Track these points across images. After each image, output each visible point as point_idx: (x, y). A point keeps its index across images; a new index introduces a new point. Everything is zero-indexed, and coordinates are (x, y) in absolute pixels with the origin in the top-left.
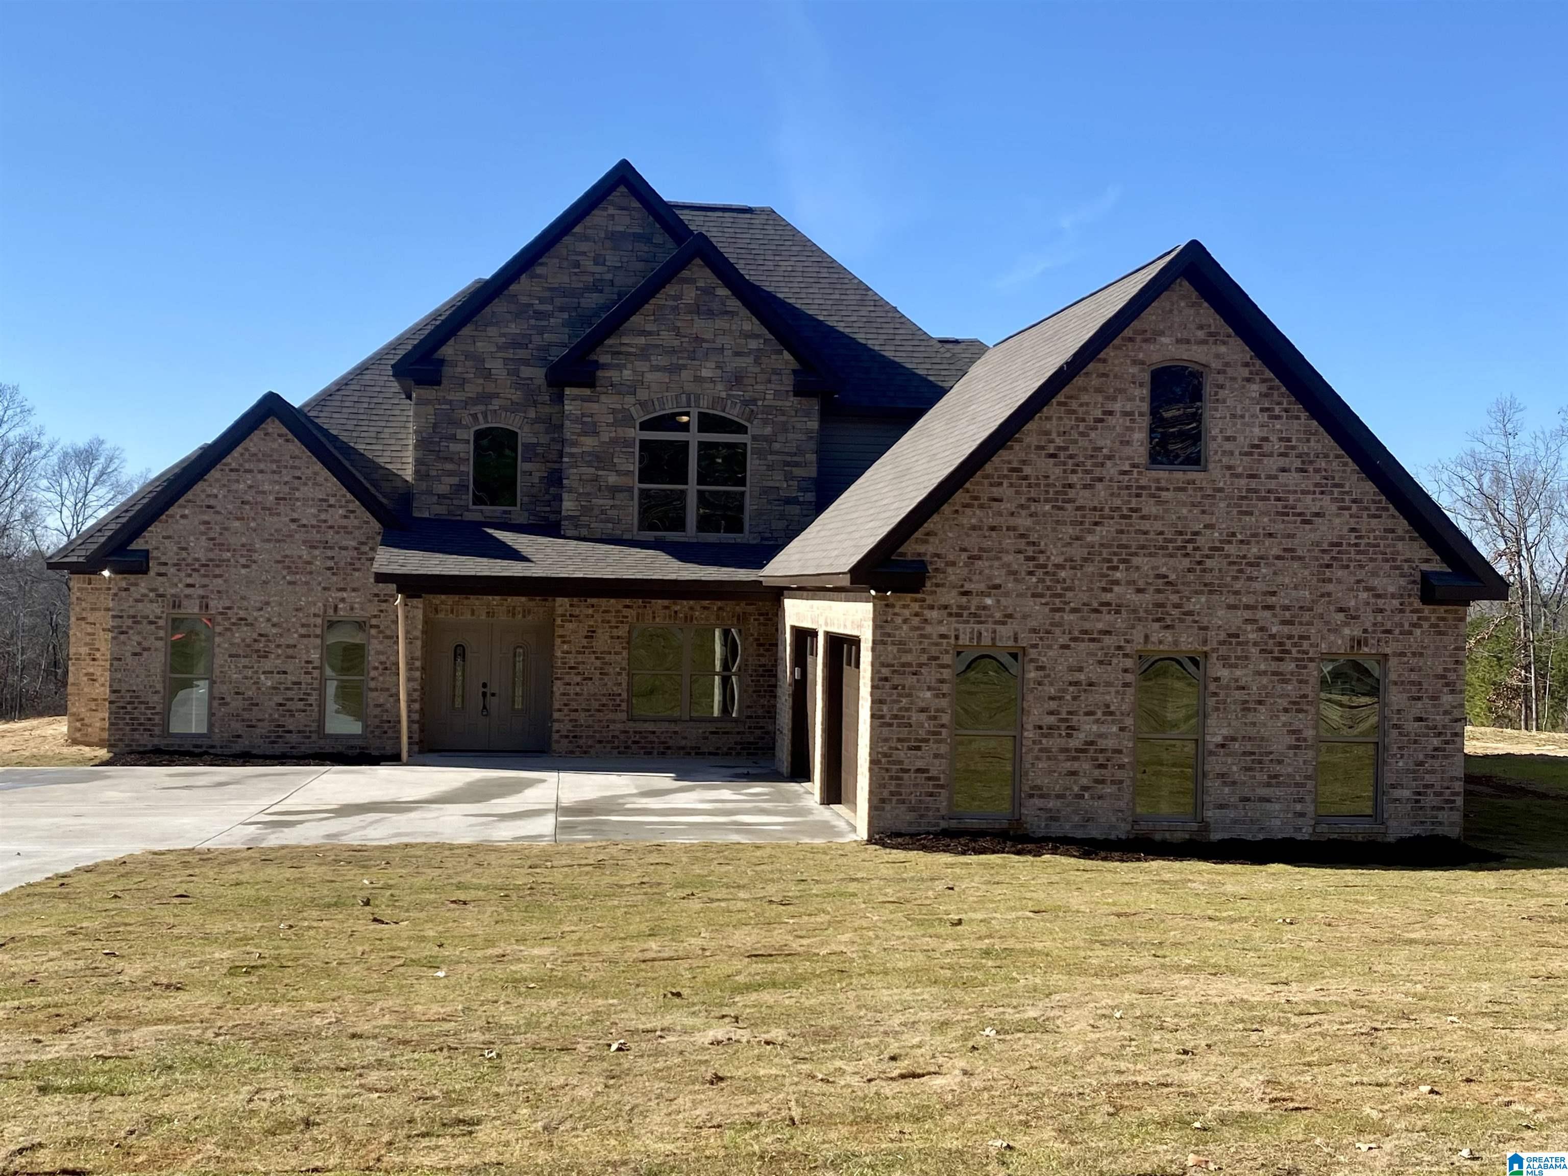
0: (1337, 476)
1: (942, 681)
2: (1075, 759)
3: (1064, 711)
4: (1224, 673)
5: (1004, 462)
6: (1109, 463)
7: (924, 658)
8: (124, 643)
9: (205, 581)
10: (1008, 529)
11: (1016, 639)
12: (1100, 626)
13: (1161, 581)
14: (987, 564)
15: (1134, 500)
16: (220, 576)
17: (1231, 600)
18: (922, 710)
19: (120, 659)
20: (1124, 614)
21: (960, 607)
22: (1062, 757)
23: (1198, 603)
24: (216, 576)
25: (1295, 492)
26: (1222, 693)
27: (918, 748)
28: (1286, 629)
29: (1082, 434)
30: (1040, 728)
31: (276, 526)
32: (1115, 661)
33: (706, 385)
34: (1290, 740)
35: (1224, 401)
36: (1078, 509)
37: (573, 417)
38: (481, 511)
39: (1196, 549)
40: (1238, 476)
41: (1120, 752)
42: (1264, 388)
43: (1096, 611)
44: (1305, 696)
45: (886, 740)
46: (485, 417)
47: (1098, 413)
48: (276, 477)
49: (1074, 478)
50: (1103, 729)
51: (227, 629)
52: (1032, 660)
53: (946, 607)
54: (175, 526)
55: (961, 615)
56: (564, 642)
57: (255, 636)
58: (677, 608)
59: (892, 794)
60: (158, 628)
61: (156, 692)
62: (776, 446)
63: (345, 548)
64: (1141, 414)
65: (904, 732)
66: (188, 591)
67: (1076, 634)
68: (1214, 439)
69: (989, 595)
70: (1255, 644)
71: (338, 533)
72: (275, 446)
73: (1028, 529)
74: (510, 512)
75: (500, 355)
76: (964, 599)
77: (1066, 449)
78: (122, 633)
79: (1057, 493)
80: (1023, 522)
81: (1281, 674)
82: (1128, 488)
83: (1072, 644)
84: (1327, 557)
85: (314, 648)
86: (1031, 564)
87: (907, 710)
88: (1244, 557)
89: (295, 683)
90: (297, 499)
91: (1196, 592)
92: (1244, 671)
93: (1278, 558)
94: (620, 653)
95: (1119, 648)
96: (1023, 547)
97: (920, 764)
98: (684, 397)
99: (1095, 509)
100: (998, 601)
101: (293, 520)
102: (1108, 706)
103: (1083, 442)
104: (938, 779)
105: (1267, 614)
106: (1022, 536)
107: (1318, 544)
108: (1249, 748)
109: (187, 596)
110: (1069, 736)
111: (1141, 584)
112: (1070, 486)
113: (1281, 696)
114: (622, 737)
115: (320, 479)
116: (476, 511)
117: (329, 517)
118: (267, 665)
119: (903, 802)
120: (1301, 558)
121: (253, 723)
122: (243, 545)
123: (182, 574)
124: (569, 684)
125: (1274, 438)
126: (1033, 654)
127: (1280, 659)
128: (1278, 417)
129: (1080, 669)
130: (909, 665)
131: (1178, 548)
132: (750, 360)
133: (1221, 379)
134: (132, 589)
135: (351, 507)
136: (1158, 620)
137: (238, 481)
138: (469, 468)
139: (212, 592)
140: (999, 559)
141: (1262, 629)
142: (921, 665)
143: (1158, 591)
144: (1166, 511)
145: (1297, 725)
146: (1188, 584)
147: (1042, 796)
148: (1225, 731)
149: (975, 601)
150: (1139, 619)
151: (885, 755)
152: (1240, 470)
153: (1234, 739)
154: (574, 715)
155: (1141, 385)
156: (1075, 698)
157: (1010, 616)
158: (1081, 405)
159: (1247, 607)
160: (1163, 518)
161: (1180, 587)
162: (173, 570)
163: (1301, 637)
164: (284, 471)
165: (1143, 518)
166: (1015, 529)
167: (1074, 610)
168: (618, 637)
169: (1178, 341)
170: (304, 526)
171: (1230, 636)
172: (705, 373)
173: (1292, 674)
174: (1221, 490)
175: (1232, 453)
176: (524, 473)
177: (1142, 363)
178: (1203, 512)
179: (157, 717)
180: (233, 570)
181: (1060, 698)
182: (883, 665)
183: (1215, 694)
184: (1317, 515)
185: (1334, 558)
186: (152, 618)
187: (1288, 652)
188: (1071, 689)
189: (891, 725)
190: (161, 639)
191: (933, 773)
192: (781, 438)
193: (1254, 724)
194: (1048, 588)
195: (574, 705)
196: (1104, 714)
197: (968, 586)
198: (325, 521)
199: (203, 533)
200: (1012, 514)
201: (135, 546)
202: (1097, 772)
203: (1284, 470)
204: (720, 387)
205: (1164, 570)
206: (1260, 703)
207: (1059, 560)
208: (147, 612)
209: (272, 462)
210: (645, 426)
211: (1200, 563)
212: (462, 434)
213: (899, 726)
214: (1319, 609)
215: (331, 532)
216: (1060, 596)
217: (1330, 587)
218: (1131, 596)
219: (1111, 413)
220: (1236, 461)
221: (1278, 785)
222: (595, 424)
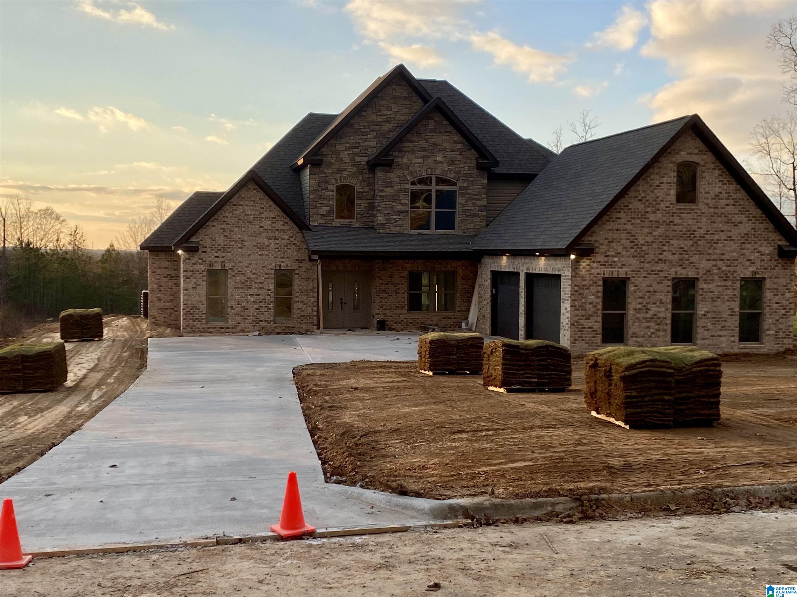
0: (747, 207)
1: (598, 292)
2: (649, 322)
3: (644, 302)
4: (705, 286)
5: (622, 203)
6: (662, 203)
7: (591, 283)
8: (189, 283)
9: (224, 255)
10: (623, 230)
11: (626, 274)
12: (658, 268)
13: (681, 250)
14: (615, 244)
15: (671, 218)
16: (230, 252)
17: (708, 257)
18: (591, 303)
19: (187, 290)
20: (667, 264)
21: (605, 262)
22: (644, 321)
23: (695, 258)
24: (228, 252)
25: (732, 214)
26: (704, 294)
27: (589, 319)
28: (728, 268)
29: (652, 192)
30: (636, 309)
31: (254, 230)
32: (664, 282)
33: (439, 165)
34: (729, 312)
35: (705, 178)
36: (650, 221)
37: (382, 180)
38: (340, 222)
39: (695, 237)
40: (711, 207)
41: (665, 318)
42: (720, 172)
43: (657, 262)
44: (735, 295)
45: (577, 316)
46: (340, 179)
47: (658, 183)
48: (253, 208)
49: (648, 210)
50: (659, 309)
51: (233, 276)
52: (632, 283)
53: (599, 262)
54: (210, 230)
55: (605, 265)
56: (380, 279)
57: (245, 278)
58: (428, 264)
59: (579, 337)
60: (203, 276)
61: (203, 304)
62: (469, 191)
63: (284, 239)
64: (674, 183)
65: (583, 313)
66: (216, 259)
67: (649, 272)
68: (701, 193)
69: (616, 257)
70: (717, 274)
71: (280, 232)
72: (252, 194)
73: (631, 230)
74: (352, 222)
75: (346, 152)
76: (606, 259)
77: (645, 197)
78: (188, 278)
79: (642, 215)
80: (629, 227)
81: (726, 286)
82: (669, 213)
83: (648, 276)
84: (743, 239)
85: (271, 284)
86: (632, 244)
87: (585, 303)
88: (713, 240)
89: (264, 299)
90: (263, 218)
91: (695, 254)
92: (713, 285)
93: (725, 240)
94: (404, 284)
95: (666, 277)
96: (629, 237)
97: (590, 325)
98: (429, 170)
99: (656, 222)
100: (620, 259)
101: (261, 227)
102: (661, 300)
103: (652, 195)
104: (596, 331)
105: (721, 262)
106: (629, 233)
107: (740, 234)
108: (714, 316)
109: (216, 262)
110: (647, 312)
111: (674, 251)
112: (647, 212)
113: (726, 295)
114: (405, 320)
115: (272, 209)
116: (336, 222)
117: (276, 226)
118: (252, 291)
119: (583, 340)
120: (733, 240)
121: (246, 317)
122: (239, 238)
123: (213, 252)
124: (382, 298)
125: (723, 192)
126: (633, 280)
127: (726, 280)
128: (725, 184)
129: (651, 286)
130: (585, 285)
131: (688, 237)
132: (458, 153)
133: (704, 169)
134: (191, 258)
135: (286, 221)
136: (681, 266)
137: (237, 210)
138: (334, 203)
139: (227, 259)
140: (620, 242)
141: (719, 269)
142: (590, 285)
143: (681, 254)
144: (684, 222)
145: (732, 306)
146: (692, 251)
147: (636, 337)
148: (705, 309)
149: (611, 259)
150: (673, 265)
151: (576, 322)
152: (711, 205)
153: (709, 312)
154: (384, 312)
155: (674, 171)
156: (649, 298)
157: (624, 265)
158: (651, 180)
159: (714, 260)
160: (682, 225)
161: (689, 252)
162: (209, 250)
163: (733, 272)
164: (257, 205)
165: (675, 225)
166: (625, 230)
167: (648, 262)
168: (403, 277)
169: (688, 154)
170: (266, 229)
171: (707, 271)
172: (439, 159)
173: (730, 286)
174: (703, 213)
175: (708, 199)
176: (357, 204)
177: (674, 162)
178: (697, 222)
179: (204, 316)
180: (235, 250)
181: (643, 298)
182: (576, 286)
183: (701, 295)
184: (740, 223)
185: (745, 240)
186: (200, 271)
187: (729, 277)
188: (647, 294)
189: (578, 310)
190: (204, 281)
191: (595, 328)
192: (471, 188)
193: (716, 306)
194: (639, 254)
195: (384, 307)
196: (660, 303)
197: (608, 253)
198: (275, 227)
199: (223, 233)
200: (625, 224)
201: (193, 239)
202: (657, 327)
203: (727, 205)
204: (445, 165)
205: (682, 246)
206: (718, 298)
207: (642, 242)
208: (198, 269)
209: (251, 201)
210: (413, 183)
211: (696, 242)
212: (330, 187)
213: (582, 310)
214: (740, 260)
215: (277, 232)
216: (643, 257)
217: (744, 251)
218: (671, 257)
219: (662, 183)
220: (709, 201)
221: (725, 330)
222: (391, 183)
